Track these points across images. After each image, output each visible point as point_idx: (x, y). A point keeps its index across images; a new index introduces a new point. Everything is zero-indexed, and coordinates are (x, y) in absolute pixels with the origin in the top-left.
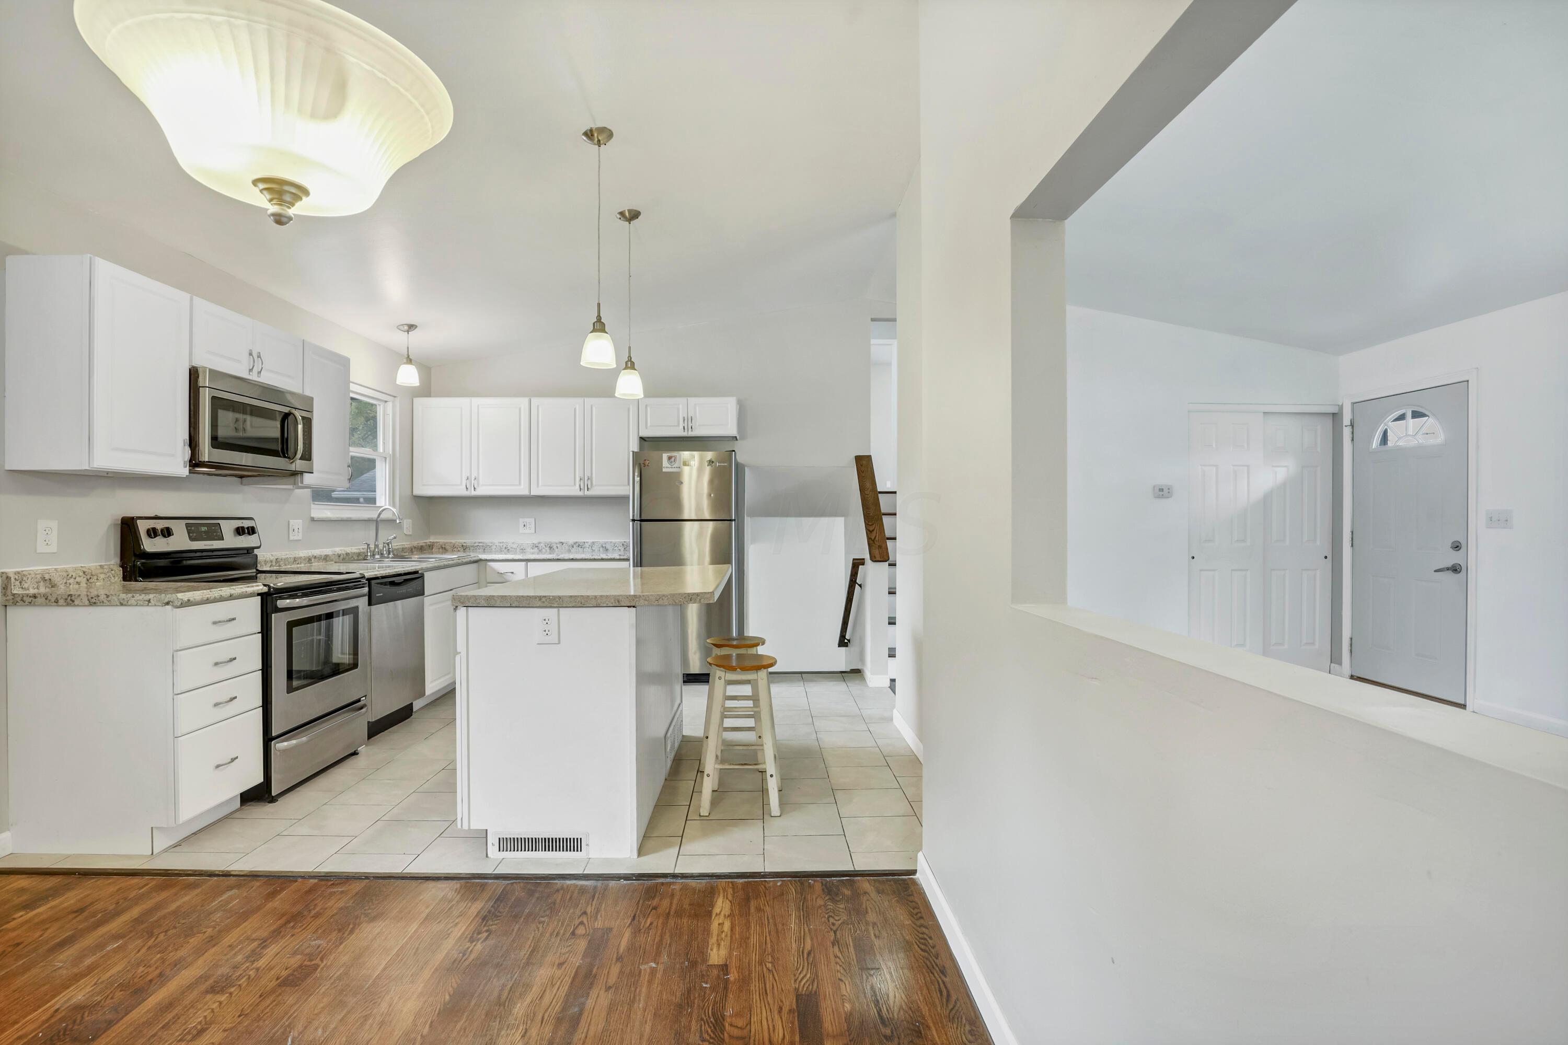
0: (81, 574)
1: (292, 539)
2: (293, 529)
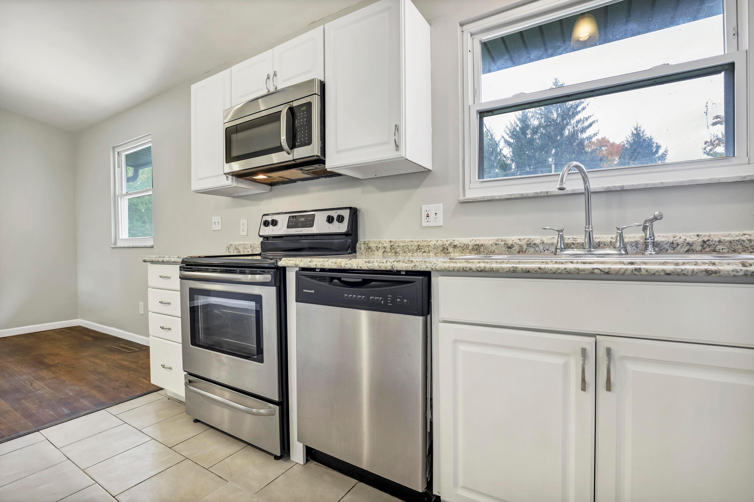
0: (249, 247)
1: (426, 225)
2: (427, 215)
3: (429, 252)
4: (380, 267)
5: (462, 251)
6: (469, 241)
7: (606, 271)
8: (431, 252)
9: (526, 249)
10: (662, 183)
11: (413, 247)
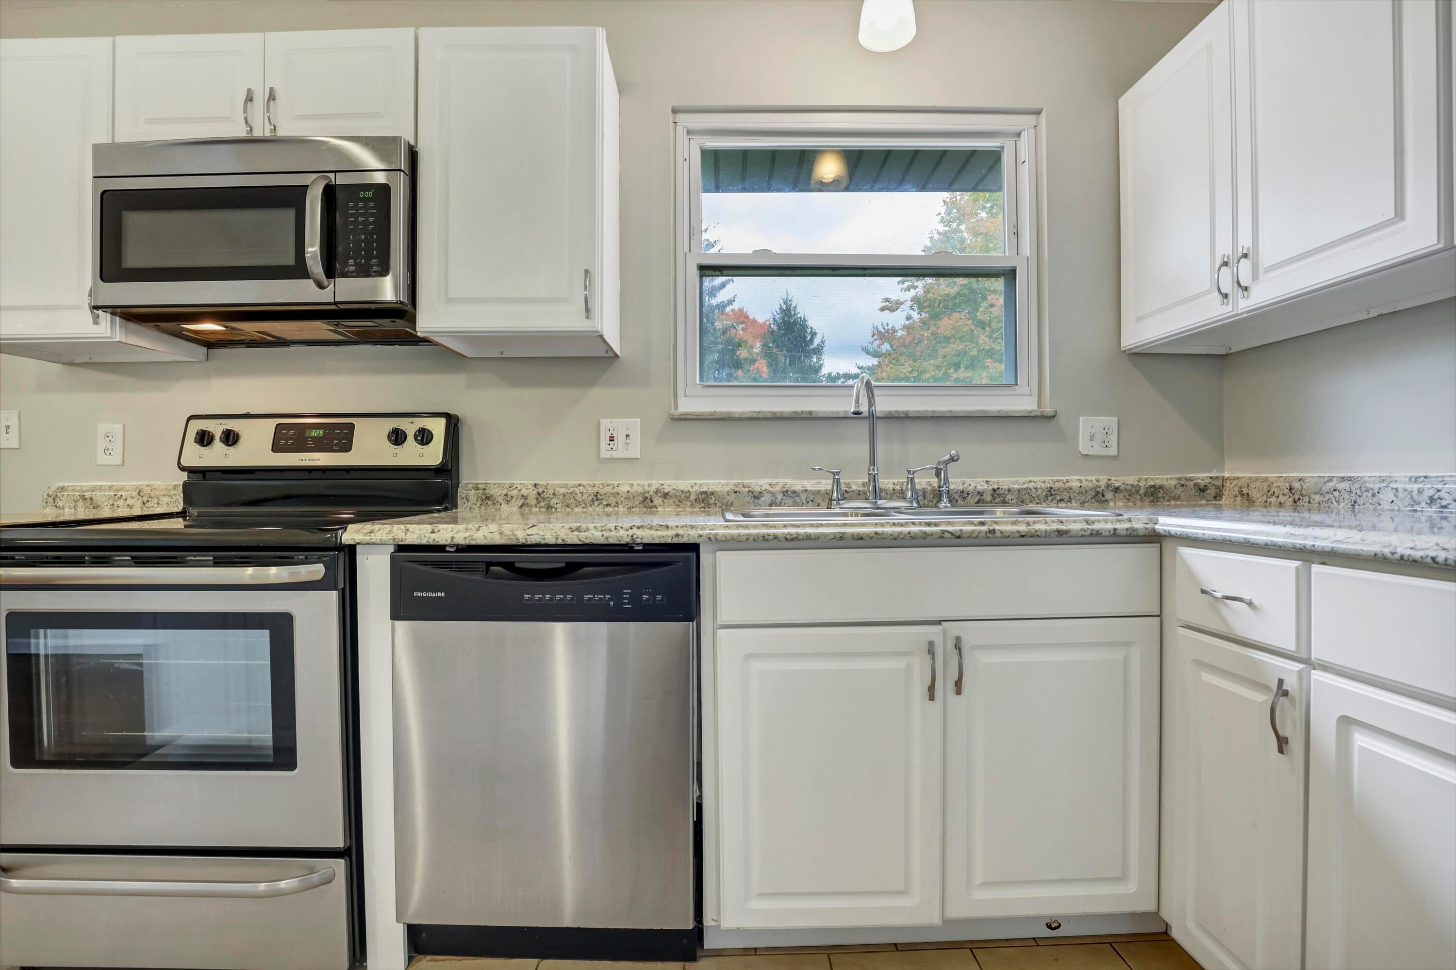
0: (135, 496)
1: (609, 456)
2: (610, 437)
3: (617, 505)
4: (607, 538)
5: (679, 503)
6: (690, 486)
7: (958, 535)
8: (620, 506)
9: (782, 499)
10: (950, 412)
11: (585, 496)
